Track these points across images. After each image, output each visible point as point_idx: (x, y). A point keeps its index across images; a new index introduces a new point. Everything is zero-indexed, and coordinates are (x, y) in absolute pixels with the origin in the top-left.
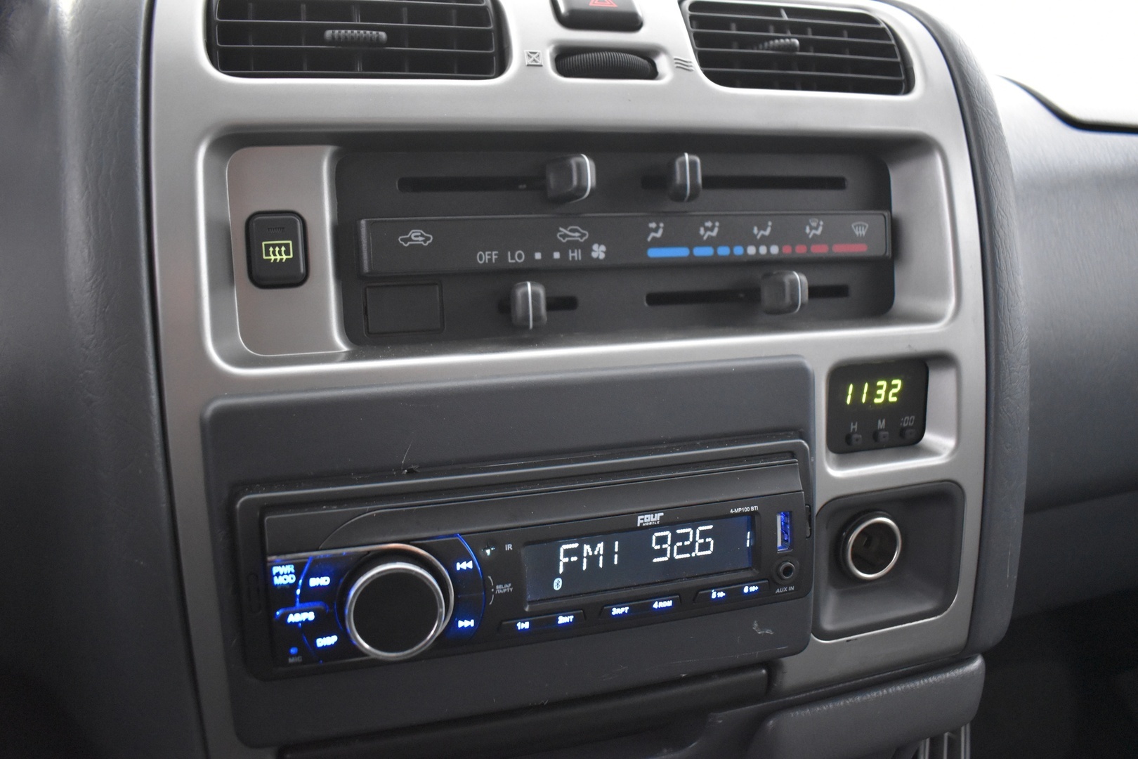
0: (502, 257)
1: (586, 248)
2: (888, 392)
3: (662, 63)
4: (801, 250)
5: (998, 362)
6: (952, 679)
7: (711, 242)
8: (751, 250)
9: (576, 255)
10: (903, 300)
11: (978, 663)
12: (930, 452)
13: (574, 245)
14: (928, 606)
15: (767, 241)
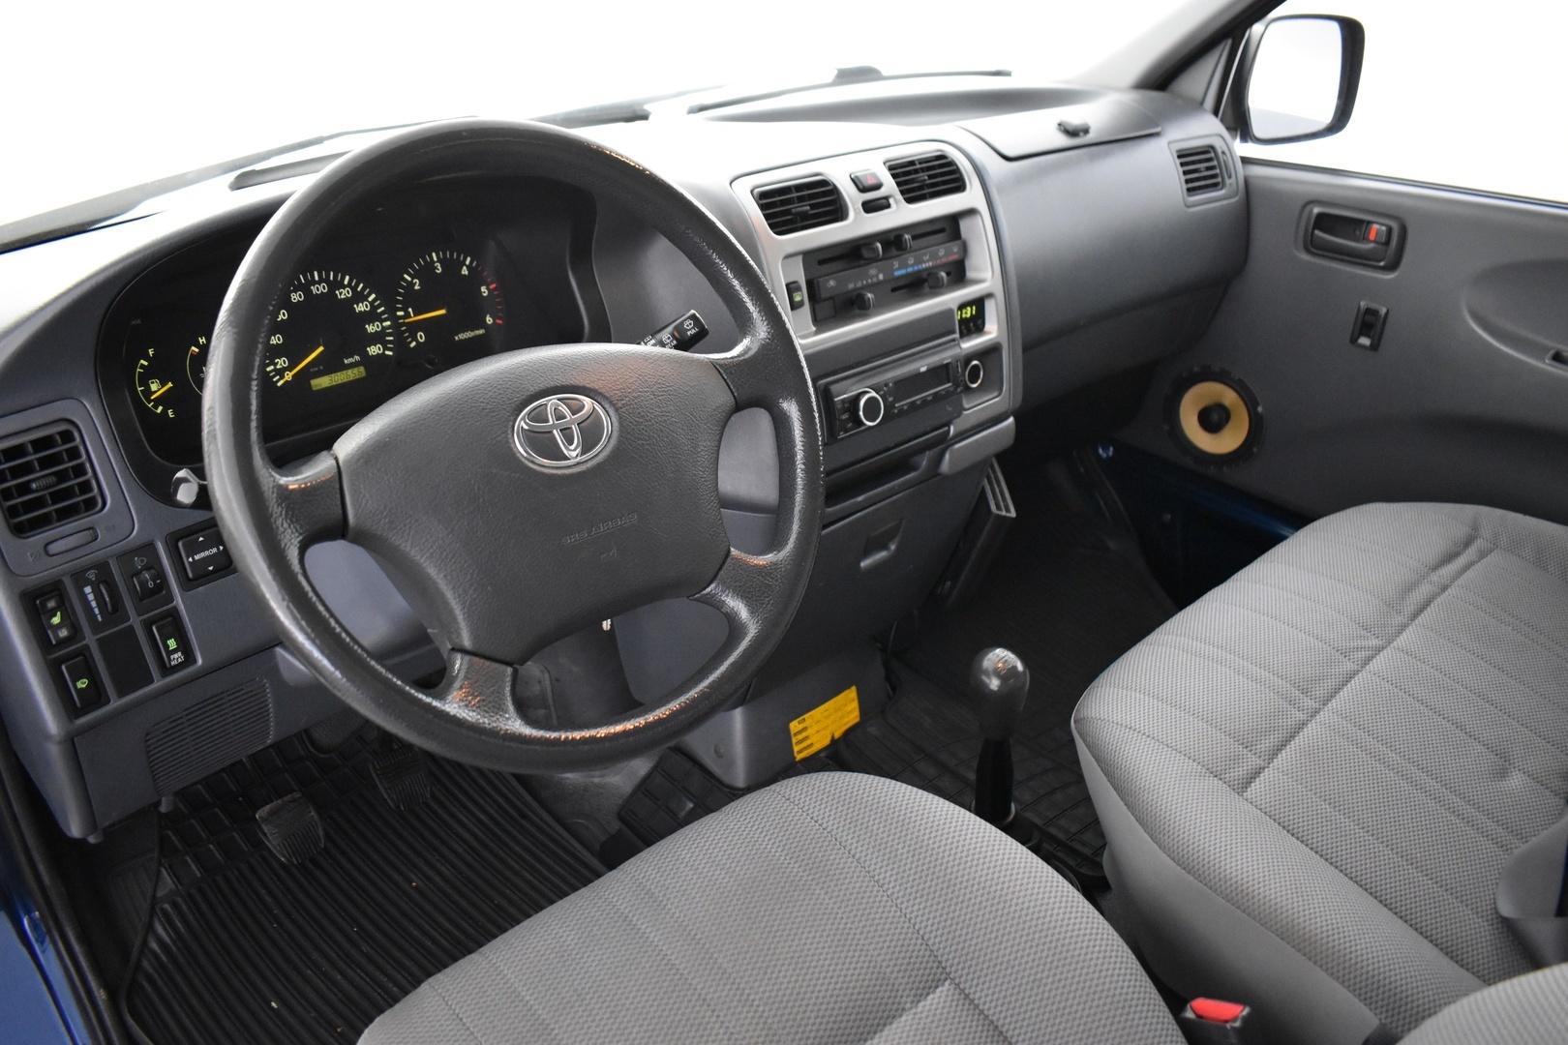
0: (855, 285)
1: (877, 276)
2: (968, 313)
3: (891, 201)
4: (938, 262)
5: (1008, 290)
6: (1001, 429)
7: (912, 265)
8: (924, 266)
9: (875, 280)
10: (970, 274)
11: (1011, 420)
12: (989, 333)
13: (873, 276)
14: (996, 394)
15: (928, 261)
